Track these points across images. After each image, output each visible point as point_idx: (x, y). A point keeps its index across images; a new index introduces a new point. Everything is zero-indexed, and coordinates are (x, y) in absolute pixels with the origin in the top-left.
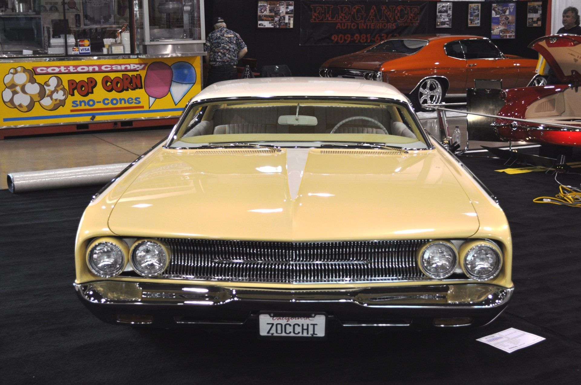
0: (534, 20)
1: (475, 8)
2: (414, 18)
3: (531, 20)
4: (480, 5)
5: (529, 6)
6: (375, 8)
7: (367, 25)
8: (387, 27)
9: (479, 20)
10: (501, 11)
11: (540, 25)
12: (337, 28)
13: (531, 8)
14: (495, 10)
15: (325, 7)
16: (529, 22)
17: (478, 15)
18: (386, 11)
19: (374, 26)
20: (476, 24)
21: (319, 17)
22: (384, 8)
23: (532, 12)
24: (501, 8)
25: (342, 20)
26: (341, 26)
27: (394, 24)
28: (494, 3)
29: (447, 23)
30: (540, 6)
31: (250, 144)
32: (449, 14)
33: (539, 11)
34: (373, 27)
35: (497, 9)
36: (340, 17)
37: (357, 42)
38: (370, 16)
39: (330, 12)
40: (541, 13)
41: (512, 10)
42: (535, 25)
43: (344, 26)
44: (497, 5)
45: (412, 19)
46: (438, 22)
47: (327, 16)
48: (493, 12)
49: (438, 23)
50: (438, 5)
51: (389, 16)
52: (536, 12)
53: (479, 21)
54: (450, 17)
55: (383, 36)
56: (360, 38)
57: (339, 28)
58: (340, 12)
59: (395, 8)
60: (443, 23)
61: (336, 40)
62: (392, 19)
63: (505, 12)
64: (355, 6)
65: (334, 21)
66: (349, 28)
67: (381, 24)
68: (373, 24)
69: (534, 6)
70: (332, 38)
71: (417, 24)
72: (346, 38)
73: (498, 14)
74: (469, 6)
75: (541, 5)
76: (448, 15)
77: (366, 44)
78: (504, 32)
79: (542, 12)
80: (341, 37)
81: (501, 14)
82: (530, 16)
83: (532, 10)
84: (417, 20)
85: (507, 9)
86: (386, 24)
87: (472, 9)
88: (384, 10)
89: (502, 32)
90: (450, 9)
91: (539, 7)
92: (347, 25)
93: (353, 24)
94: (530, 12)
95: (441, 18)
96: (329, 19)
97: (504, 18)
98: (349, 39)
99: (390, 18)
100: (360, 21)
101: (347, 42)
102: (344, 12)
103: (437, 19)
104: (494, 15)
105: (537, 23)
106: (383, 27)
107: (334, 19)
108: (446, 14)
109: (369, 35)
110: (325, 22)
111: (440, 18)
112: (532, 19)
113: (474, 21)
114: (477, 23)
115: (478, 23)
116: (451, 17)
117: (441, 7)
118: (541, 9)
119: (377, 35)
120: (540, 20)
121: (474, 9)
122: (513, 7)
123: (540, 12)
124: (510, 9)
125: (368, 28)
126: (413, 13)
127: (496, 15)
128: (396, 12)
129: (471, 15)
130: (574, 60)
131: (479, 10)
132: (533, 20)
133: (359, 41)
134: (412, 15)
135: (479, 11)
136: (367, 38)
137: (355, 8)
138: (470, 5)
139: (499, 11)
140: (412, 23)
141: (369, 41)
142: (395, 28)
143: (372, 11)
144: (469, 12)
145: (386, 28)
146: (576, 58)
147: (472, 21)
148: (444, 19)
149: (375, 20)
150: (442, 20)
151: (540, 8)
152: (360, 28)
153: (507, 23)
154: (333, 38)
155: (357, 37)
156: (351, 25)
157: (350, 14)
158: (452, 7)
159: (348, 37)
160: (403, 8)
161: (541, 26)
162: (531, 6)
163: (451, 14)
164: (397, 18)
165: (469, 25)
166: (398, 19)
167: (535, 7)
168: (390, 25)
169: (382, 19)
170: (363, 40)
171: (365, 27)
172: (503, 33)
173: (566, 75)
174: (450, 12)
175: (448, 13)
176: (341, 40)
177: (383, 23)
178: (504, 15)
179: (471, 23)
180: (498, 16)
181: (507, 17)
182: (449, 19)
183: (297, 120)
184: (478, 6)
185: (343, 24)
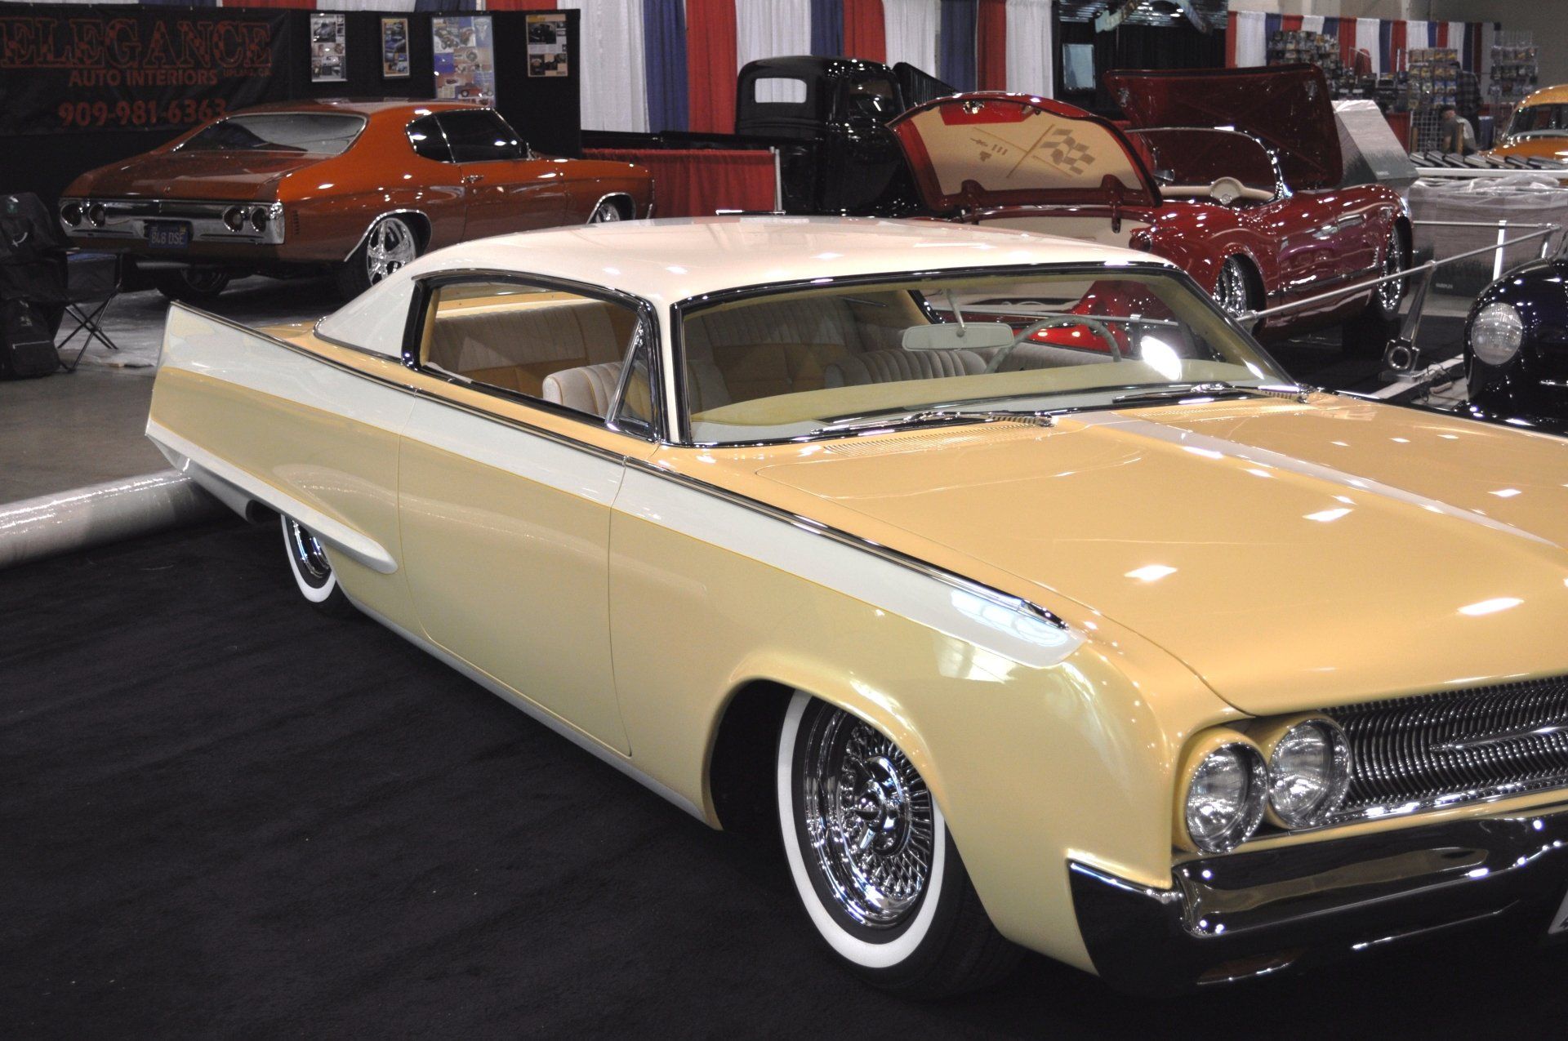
0: (546, 61)
1: (396, 28)
2: (259, 57)
3: (540, 60)
4: (405, 21)
5: (530, 25)
6: (163, 29)
7: (146, 76)
8: (196, 82)
9: (405, 60)
10: (457, 36)
11: (564, 72)
12: (71, 85)
13: (536, 29)
14: (440, 36)
15: (39, 25)
16: (532, 65)
17: (401, 49)
18: (191, 35)
19: (163, 77)
20: (400, 71)
21: (23, 52)
22: (186, 28)
23: (540, 41)
24: (455, 30)
25: (82, 61)
26: (82, 81)
27: (212, 71)
28: (438, 16)
29: (336, 68)
30: (562, 25)
31: (962, 413)
32: (339, 45)
33: (559, 39)
34: (162, 80)
35: (444, 32)
36: (78, 53)
37: (124, 122)
38: (153, 51)
39: (50, 40)
40: (565, 43)
41: (482, 36)
42: (549, 73)
43: (89, 80)
44: (445, 22)
45: (255, 59)
46: (316, 67)
47: (44, 49)
48: (436, 40)
49: (317, 70)
50: (313, 20)
51: (198, 48)
52: (550, 38)
53: (406, 64)
54: (341, 53)
55: (189, 106)
56: (132, 110)
57: (75, 84)
58: (76, 40)
59: (211, 28)
60: (327, 70)
61: (70, 118)
62: (207, 58)
63: (465, 40)
64: (112, 22)
65: (62, 63)
66: (101, 84)
67: (180, 72)
68: (163, 72)
69: (542, 26)
70: (60, 114)
71: (267, 73)
72: (97, 114)
73: (450, 46)
74: (383, 24)
75: (563, 22)
76: (337, 49)
77: (146, 129)
78: (468, 91)
79: (568, 40)
80: (84, 109)
81: (457, 45)
82: (533, 49)
83: (538, 35)
84: (267, 62)
85: (471, 32)
86: (192, 72)
87: (389, 32)
88: (186, 34)
89: (461, 92)
90: (339, 31)
91: (558, 27)
92: (97, 76)
93: (111, 73)
94: (532, 41)
95: (321, 55)
96: (50, 57)
97: (464, 57)
98: (104, 116)
99: (203, 56)
100: (128, 65)
101: (101, 123)
102: (86, 39)
103: (313, 59)
104: (440, 46)
105: (555, 68)
106: (187, 82)
107: (63, 59)
108: (332, 45)
109: (152, 105)
110: (39, 65)
111: (319, 56)
112: (542, 57)
113: (396, 64)
114: (401, 68)
115: (405, 68)
116: (344, 52)
117: (320, 25)
118: (564, 33)
119: (174, 104)
120: (564, 61)
121: (394, 33)
122: (486, 27)
123: (562, 40)
124: (477, 31)
125: (150, 83)
126: (256, 41)
127: (444, 48)
128: (215, 39)
129: (390, 49)
130: (980, 157)
131: (405, 33)
132: (543, 61)
133: (130, 121)
134: (253, 47)
135: (404, 38)
136: (148, 112)
137: (113, 28)
138: (385, 20)
139: (452, 37)
140: (256, 70)
141: (154, 120)
142: (214, 82)
143: (156, 35)
144: (384, 41)
145: (193, 82)
146: (988, 150)
147: (393, 63)
148: (328, 58)
149: (164, 61)
150: (324, 61)
151: (563, 31)
152: (129, 83)
153: (474, 68)
154: (62, 114)
155: (123, 109)
156: (105, 76)
157: (102, 43)
158: (344, 27)
159: (100, 110)
160: (231, 27)
161: (566, 75)
162: (537, 25)
163: (344, 45)
164: (216, 53)
165: (386, 75)
166: (222, 59)
167: (548, 26)
168: (203, 75)
169: (182, 59)
170: (139, 117)
171: (141, 82)
172: (465, 94)
173: (946, 192)
174: (341, 40)
175: (337, 42)
176: (83, 116)
177: (185, 70)
178: (462, 49)
179: (390, 67)
180: (449, 50)
181: (472, 53)
182: (339, 57)
183: (960, 335)
184: (402, 24)
185: (85, 72)
